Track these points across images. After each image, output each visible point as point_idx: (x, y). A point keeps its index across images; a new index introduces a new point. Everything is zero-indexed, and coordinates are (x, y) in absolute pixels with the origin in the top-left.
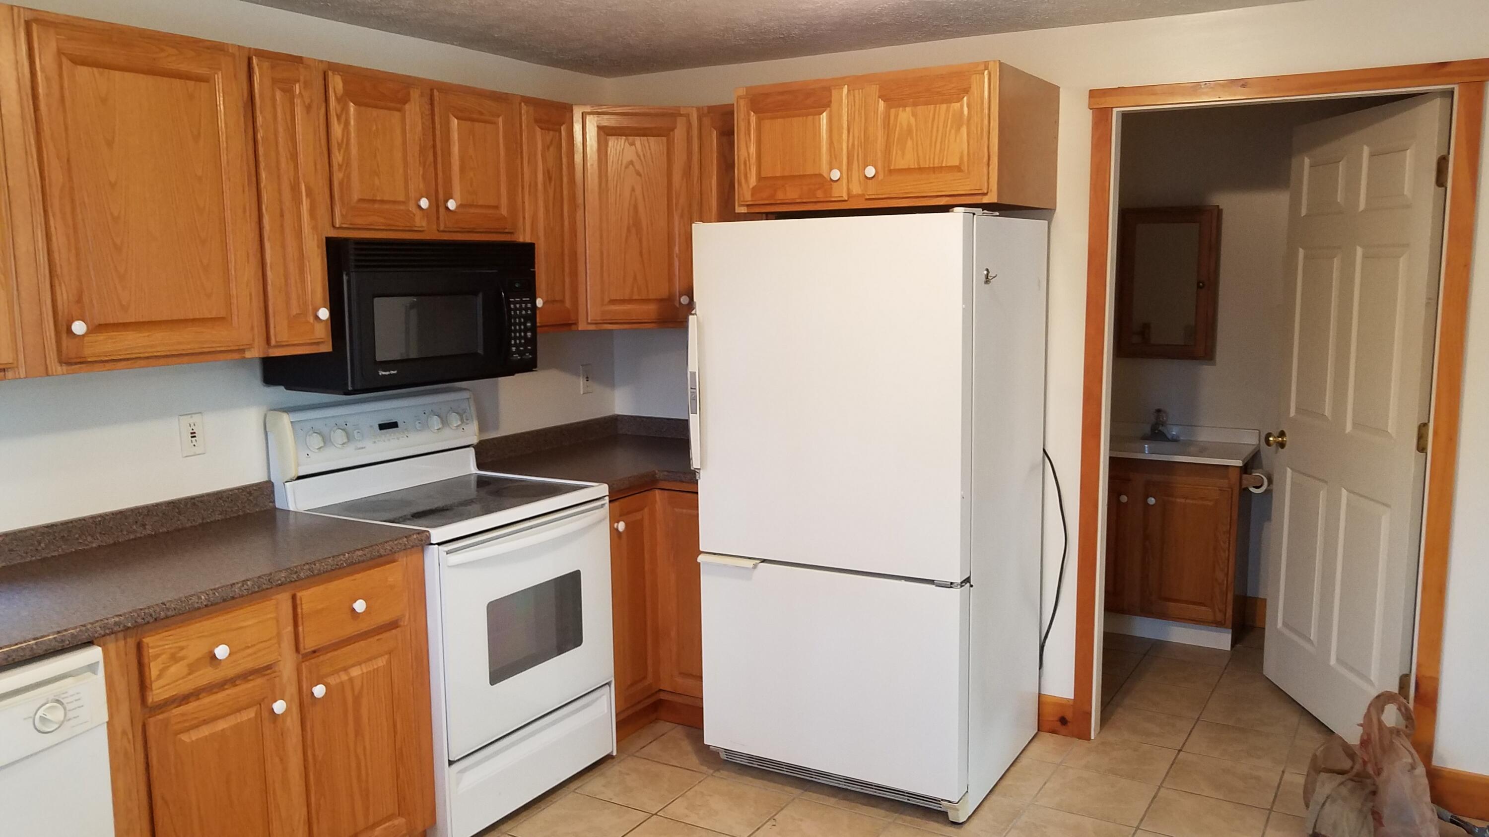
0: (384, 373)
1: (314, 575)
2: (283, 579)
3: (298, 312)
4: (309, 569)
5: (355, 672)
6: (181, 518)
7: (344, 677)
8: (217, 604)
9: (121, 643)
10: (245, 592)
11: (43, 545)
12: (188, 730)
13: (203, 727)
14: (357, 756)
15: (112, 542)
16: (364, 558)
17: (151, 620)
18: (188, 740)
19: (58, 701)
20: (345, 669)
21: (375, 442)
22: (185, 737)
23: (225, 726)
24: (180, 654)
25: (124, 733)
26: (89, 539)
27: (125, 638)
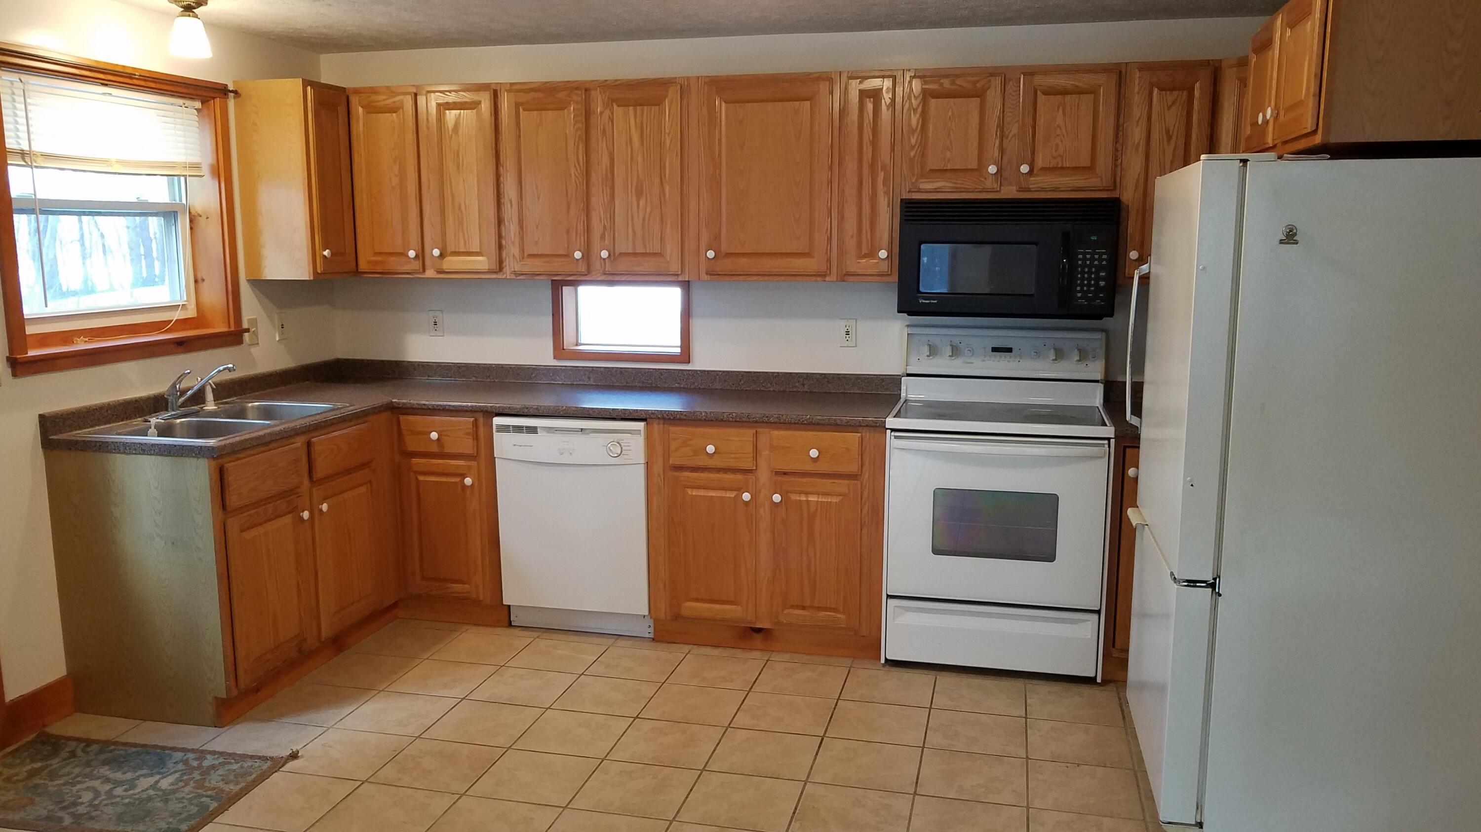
0: (924, 301)
1: (781, 423)
2: (757, 419)
3: (867, 252)
4: (777, 418)
5: (813, 498)
6: (829, 385)
7: (803, 498)
8: (712, 420)
9: (661, 426)
10: (731, 420)
11: (742, 382)
12: (692, 487)
13: (702, 490)
14: (808, 555)
15: (782, 390)
16: (823, 422)
17: (672, 418)
18: (690, 493)
19: (618, 443)
20: (807, 494)
21: (984, 360)
22: (689, 491)
23: (714, 495)
24: (690, 442)
25: (659, 475)
26: (769, 384)
27: (664, 424)
